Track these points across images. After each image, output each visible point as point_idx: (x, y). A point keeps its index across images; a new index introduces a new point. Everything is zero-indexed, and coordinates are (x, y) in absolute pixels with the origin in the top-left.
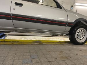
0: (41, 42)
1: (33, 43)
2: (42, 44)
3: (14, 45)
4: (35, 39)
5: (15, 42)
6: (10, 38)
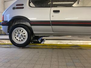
1: (71, 48)
2: (81, 49)
3: (54, 49)
4: (71, 44)
5: (54, 46)
6: (48, 43)
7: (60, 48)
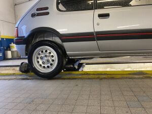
0: (146, 74)
1: (130, 76)
3: (102, 79)
7: (113, 78)
